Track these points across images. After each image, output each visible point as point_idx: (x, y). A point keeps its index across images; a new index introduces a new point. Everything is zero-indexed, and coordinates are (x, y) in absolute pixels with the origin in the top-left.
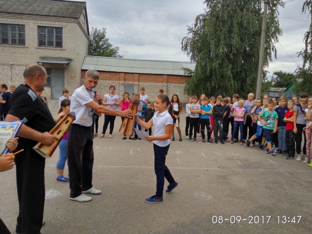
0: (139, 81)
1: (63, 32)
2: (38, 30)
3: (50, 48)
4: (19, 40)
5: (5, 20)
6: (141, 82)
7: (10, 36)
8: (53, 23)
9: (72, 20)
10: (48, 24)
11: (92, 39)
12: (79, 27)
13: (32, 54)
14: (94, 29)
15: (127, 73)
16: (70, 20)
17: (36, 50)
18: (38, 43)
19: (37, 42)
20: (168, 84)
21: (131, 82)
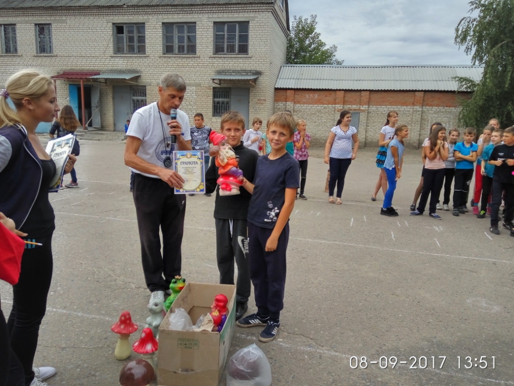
0: (369, 103)
1: (250, 29)
2: (214, 29)
3: (230, 56)
4: (188, 46)
5: (170, 16)
6: (373, 105)
7: (176, 40)
8: (236, 15)
9: (264, 7)
10: (228, 17)
11: (293, 37)
12: (274, 18)
13: (205, 67)
14: (297, 18)
15: (349, 90)
16: (261, 8)
17: (210, 60)
18: (214, 48)
19: (212, 47)
20: (424, 107)
21: (356, 106)
